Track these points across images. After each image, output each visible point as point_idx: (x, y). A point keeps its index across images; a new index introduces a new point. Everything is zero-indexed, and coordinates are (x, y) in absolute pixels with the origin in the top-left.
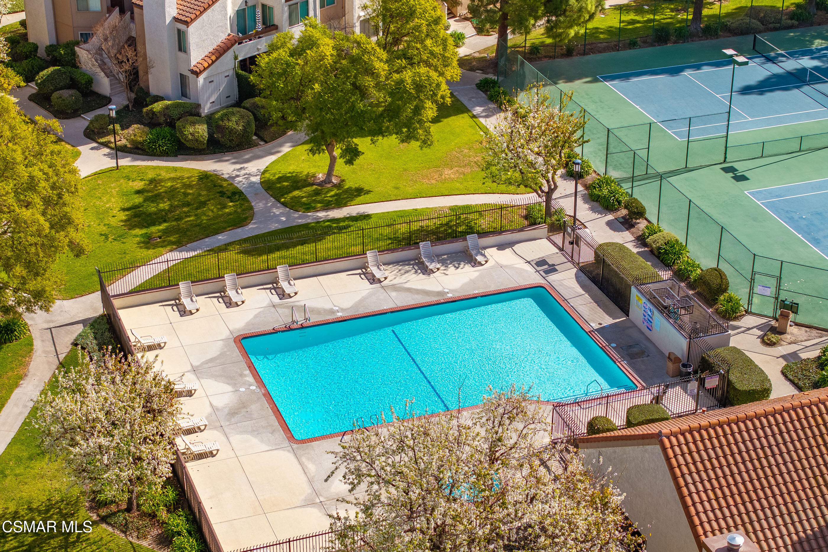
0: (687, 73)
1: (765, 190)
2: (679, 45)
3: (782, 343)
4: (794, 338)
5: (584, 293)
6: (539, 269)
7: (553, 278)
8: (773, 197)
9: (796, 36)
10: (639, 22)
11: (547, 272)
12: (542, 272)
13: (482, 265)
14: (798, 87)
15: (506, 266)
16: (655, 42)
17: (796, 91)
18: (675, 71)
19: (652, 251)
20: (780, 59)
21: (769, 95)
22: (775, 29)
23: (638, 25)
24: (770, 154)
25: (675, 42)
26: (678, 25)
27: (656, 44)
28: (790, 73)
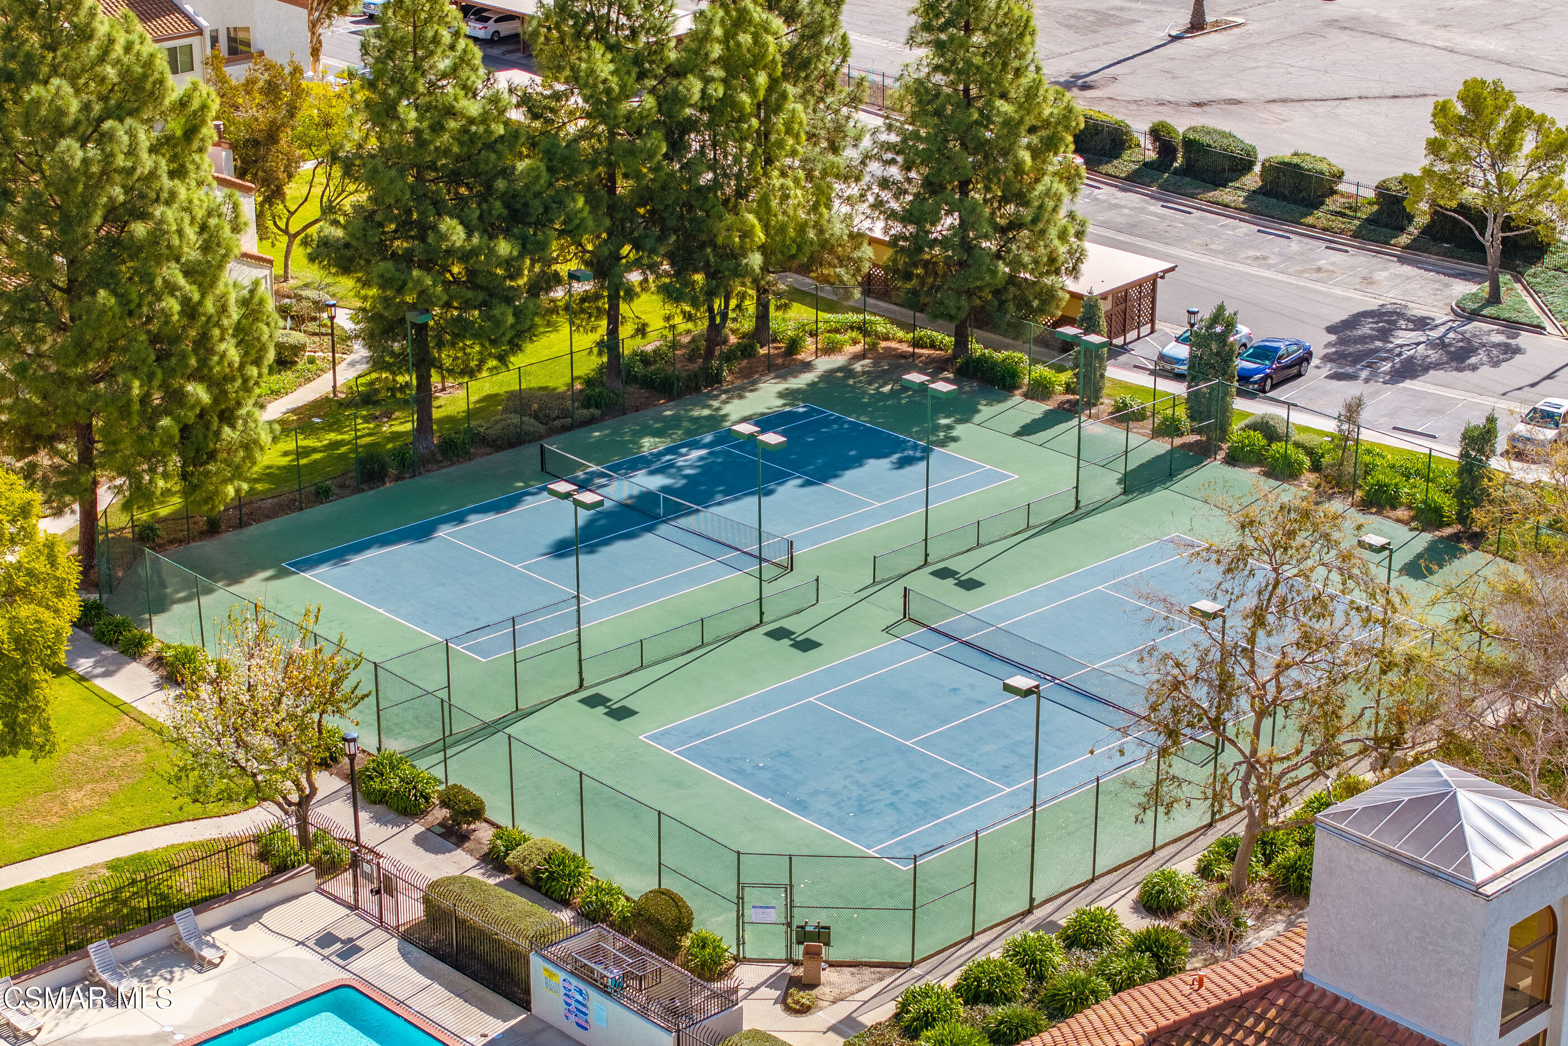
0: (444, 532)
1: (673, 728)
2: (407, 483)
3: (821, 1003)
4: (836, 991)
5: (429, 982)
6: (327, 952)
7: (359, 964)
8: (692, 739)
9: (606, 436)
10: (315, 450)
11: (345, 955)
12: (334, 958)
13: (216, 966)
14: (650, 529)
15: (263, 959)
16: (363, 483)
17: (648, 538)
18: (423, 533)
19: (521, 879)
20: (598, 481)
21: (605, 551)
22: (566, 429)
23: (317, 456)
24: (654, 659)
25: (398, 478)
26: (390, 446)
27: (365, 487)
28: (623, 506)
